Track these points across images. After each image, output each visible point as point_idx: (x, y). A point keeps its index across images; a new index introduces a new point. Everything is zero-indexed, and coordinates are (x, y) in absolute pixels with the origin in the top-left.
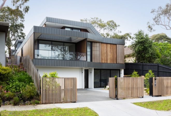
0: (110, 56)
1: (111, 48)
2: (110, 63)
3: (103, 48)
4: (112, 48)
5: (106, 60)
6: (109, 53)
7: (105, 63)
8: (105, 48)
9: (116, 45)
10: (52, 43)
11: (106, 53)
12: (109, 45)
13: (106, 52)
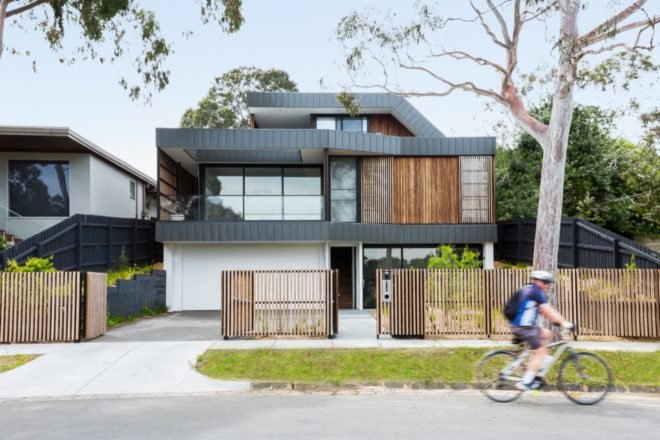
0: (430, 198)
1: (434, 172)
2: (434, 221)
3: (403, 172)
4: (439, 169)
5: (415, 215)
6: (427, 190)
7: (409, 224)
8: (412, 173)
9: (457, 157)
10: (244, 171)
11: (415, 191)
12: (428, 163)
13: (416, 186)
